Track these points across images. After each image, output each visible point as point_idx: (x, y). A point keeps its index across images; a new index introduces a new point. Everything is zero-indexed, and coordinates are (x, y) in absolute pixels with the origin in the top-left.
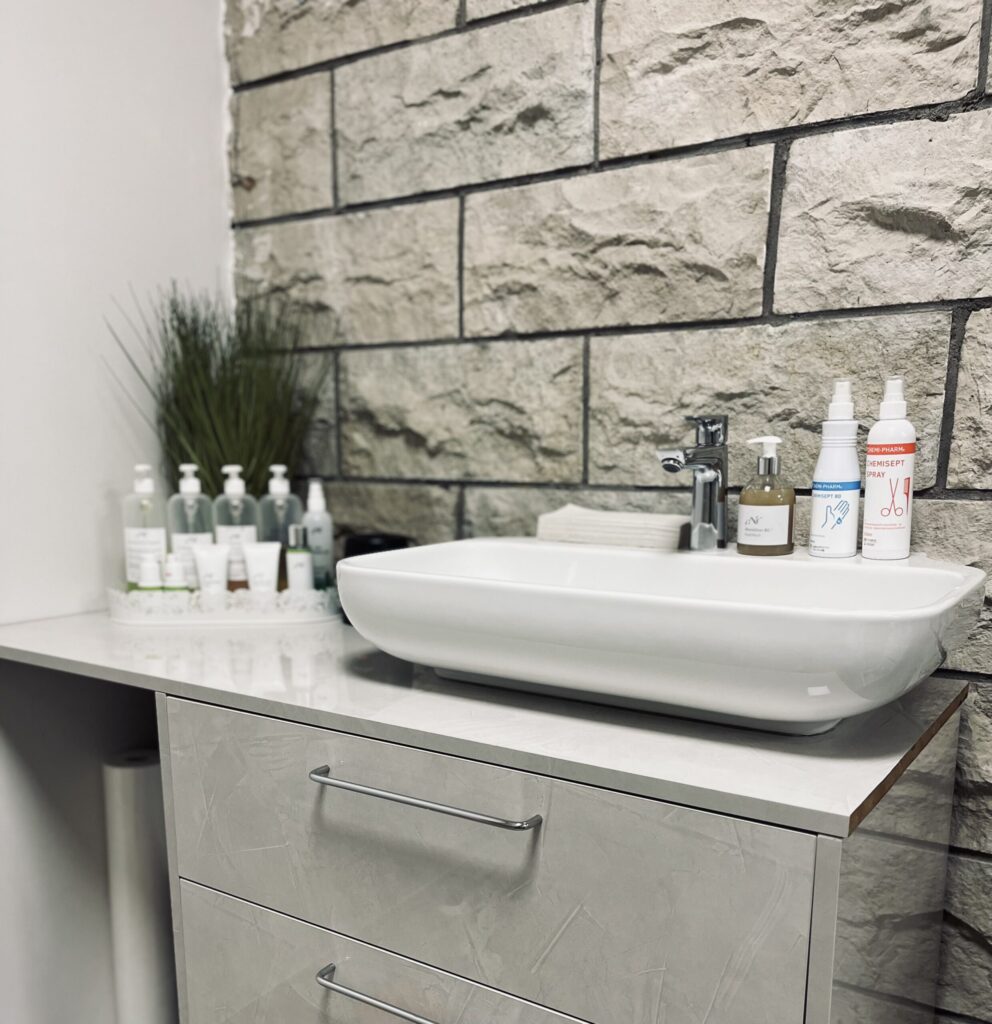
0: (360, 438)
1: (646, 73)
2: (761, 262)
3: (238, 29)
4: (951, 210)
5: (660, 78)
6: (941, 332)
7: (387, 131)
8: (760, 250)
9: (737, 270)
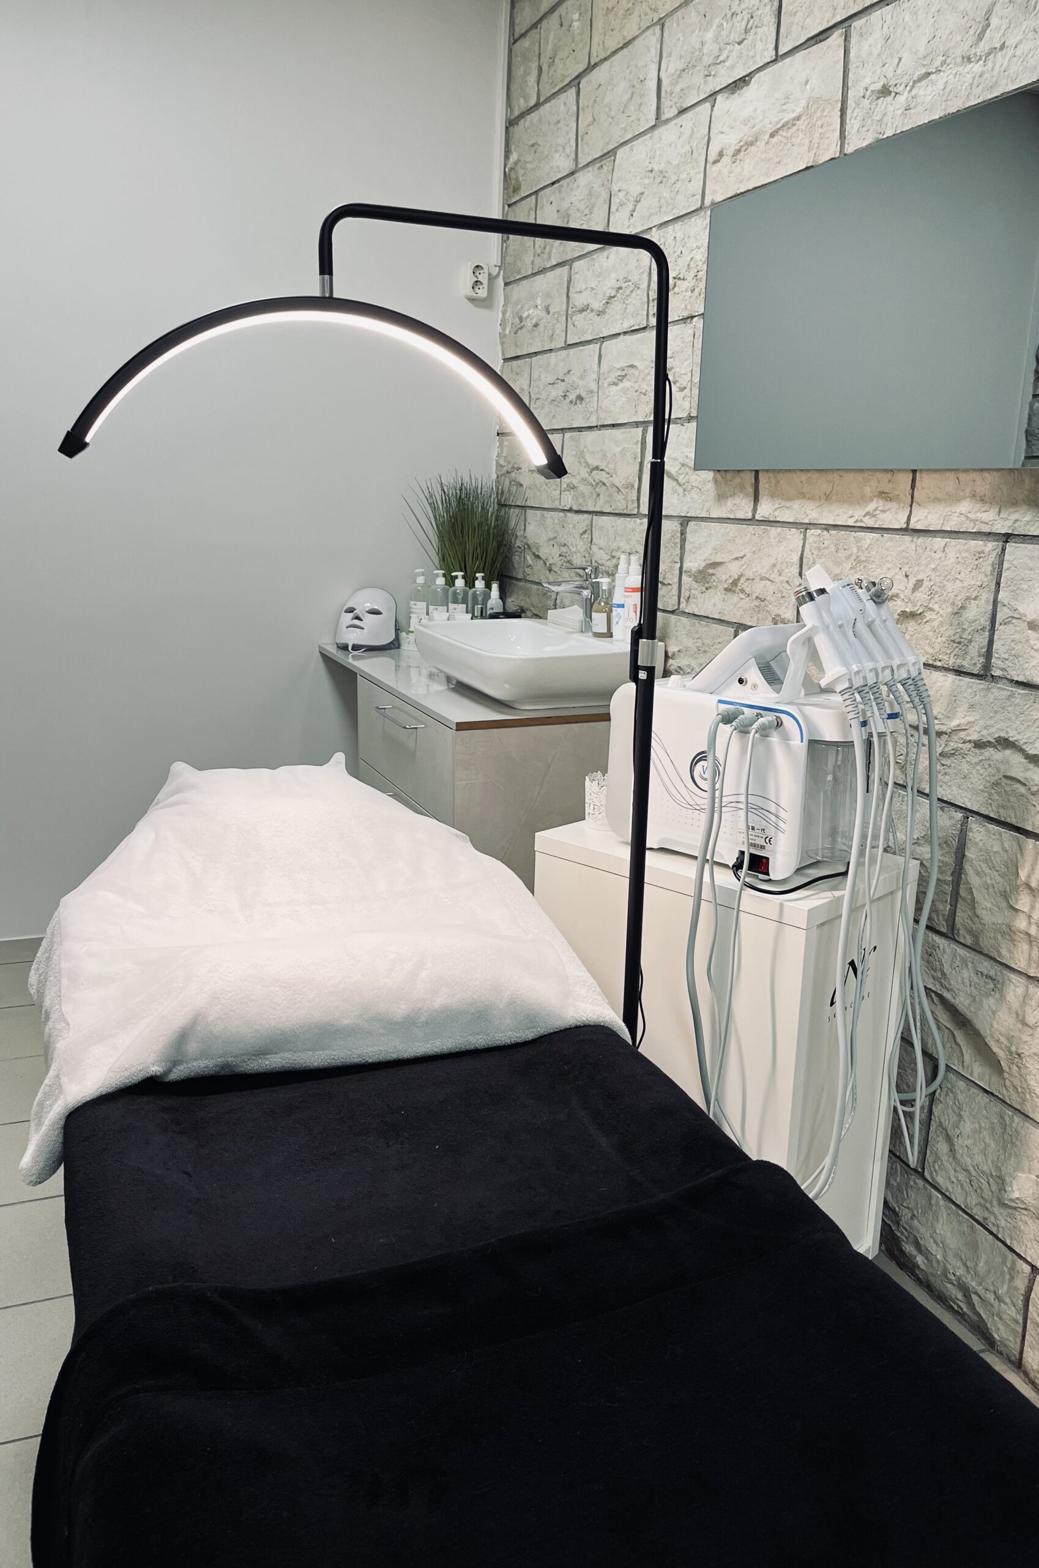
0: (529, 559)
1: (609, 385)
2: (636, 487)
3: (504, 330)
4: (677, 472)
5: (614, 387)
6: (677, 531)
7: (543, 396)
8: (635, 480)
9: (627, 490)
